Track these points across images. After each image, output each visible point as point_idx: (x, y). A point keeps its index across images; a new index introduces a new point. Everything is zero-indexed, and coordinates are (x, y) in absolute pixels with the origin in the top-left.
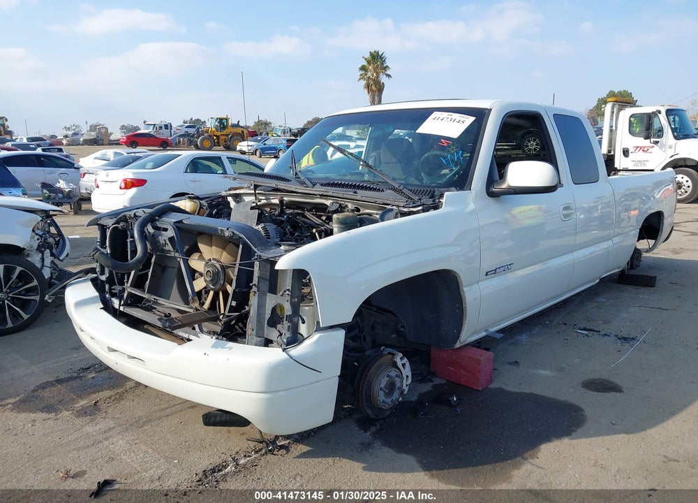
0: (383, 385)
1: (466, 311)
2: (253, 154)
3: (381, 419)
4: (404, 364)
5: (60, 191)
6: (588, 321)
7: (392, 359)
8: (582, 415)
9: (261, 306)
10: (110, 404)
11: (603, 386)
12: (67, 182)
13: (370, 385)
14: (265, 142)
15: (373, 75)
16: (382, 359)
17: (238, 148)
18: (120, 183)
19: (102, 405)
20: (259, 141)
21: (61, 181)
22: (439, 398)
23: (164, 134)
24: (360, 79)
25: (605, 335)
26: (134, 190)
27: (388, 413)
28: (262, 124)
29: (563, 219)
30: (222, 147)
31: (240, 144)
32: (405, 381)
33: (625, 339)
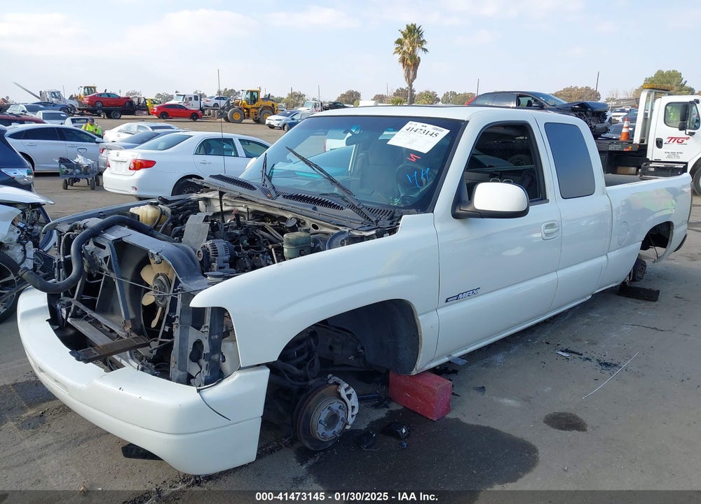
0: (322, 418)
1: (421, 339)
2: (281, 128)
3: (322, 451)
4: (351, 394)
5: (78, 166)
6: (573, 341)
7: (336, 389)
8: (535, 457)
9: (183, 339)
10: (56, 416)
11: (566, 422)
12: (86, 156)
13: (308, 417)
14: (294, 117)
15: (408, 49)
16: (325, 390)
17: (267, 122)
18: (129, 163)
19: (48, 417)
20: (288, 115)
21: (80, 157)
22: (388, 428)
23: (194, 106)
24: (395, 53)
25: (587, 359)
26: (142, 172)
27: (330, 444)
28: (296, 96)
29: (545, 238)
30: (251, 121)
31: (268, 118)
32: (350, 412)
33: (606, 364)
